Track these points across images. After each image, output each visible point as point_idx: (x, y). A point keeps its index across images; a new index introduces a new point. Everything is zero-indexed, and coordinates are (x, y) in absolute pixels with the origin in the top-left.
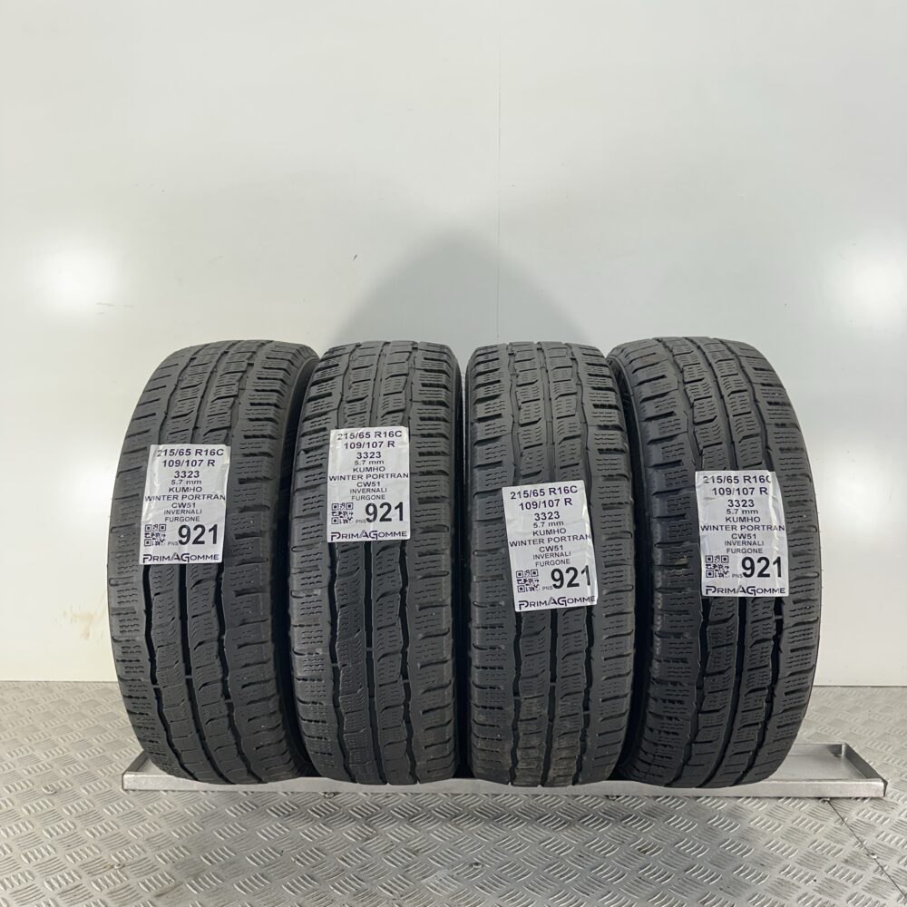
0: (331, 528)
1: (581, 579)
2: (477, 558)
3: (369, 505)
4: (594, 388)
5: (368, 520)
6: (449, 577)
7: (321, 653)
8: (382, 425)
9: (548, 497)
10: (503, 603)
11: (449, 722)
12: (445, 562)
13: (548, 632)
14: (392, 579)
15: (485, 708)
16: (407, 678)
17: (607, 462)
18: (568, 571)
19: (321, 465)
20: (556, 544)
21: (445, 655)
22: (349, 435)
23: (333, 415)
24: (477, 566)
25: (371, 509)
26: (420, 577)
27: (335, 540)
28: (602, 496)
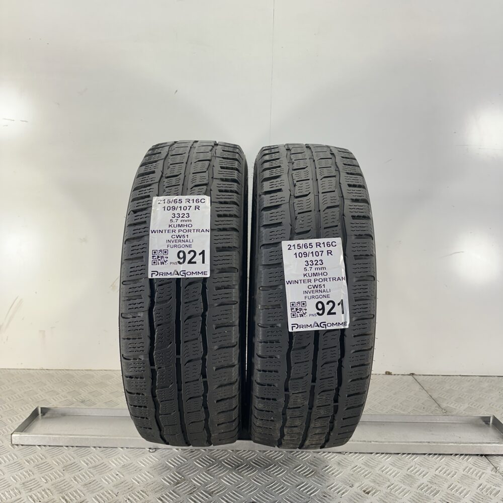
0: (151, 268)
1: (338, 309)
2: (262, 292)
3: (180, 252)
4: (348, 173)
5: (179, 262)
6: (238, 305)
7: (143, 359)
8: (191, 194)
9: (315, 249)
10: (279, 325)
11: (235, 408)
12: (235, 294)
13: (312, 346)
14: (196, 306)
15: (264, 399)
16: (206, 377)
17: (358, 225)
18: (328, 303)
19: (145, 222)
20: (320, 283)
21: (234, 361)
22: (166, 201)
23: (155, 186)
24: (261, 297)
25: (181, 255)
26: (216, 305)
27: (154, 277)
28: (354, 249)
